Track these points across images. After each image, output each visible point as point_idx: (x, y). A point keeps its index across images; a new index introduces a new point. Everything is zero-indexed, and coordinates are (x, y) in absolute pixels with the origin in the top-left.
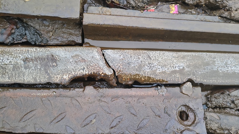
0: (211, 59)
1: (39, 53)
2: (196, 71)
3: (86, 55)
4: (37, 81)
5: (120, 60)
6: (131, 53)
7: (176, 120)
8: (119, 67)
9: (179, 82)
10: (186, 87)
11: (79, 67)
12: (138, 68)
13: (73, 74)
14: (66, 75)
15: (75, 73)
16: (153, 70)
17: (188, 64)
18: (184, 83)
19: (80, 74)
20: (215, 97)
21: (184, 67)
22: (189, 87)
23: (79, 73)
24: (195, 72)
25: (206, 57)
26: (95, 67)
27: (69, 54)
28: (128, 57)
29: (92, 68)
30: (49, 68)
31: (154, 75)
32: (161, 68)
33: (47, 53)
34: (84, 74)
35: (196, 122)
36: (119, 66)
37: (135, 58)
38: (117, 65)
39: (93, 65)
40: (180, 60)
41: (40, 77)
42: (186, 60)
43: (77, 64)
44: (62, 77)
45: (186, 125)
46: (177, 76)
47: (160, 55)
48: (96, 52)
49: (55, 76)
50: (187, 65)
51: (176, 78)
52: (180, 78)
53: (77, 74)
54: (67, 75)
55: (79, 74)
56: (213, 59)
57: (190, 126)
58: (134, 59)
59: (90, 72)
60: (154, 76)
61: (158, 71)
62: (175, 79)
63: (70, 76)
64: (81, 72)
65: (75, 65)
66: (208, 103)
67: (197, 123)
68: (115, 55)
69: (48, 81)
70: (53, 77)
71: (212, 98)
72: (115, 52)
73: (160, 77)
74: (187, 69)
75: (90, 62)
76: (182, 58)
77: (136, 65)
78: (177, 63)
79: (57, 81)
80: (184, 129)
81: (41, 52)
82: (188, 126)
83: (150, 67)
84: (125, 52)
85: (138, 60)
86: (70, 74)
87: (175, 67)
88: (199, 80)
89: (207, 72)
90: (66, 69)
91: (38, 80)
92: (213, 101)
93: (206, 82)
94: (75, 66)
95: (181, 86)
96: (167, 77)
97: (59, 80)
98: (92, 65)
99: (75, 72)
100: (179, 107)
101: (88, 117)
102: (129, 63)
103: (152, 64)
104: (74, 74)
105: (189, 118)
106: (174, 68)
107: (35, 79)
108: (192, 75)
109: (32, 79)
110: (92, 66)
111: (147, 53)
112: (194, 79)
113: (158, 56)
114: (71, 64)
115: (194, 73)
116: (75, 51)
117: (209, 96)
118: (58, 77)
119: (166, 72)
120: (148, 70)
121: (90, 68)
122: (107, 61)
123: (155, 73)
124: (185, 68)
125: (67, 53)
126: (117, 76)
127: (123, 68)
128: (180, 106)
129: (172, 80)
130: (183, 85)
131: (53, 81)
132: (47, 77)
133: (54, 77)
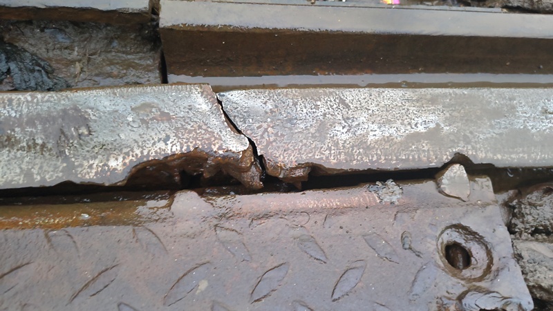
0: (505, 101)
1: (41, 106)
2: (471, 133)
3: (172, 104)
4: (33, 179)
5: (266, 113)
6: (294, 95)
7: (439, 267)
8: (264, 133)
9: (432, 163)
10: (451, 178)
11: (153, 134)
12: (318, 131)
13: (137, 155)
14: (117, 159)
15: (142, 153)
16: (356, 134)
17: (448, 115)
18: (446, 166)
19: (156, 152)
20: (530, 204)
21: (438, 125)
22: (459, 176)
23: (153, 151)
24: (469, 135)
25: (490, 98)
26: (197, 134)
27: (123, 102)
28: (288, 105)
29: (191, 135)
30: (69, 140)
31: (363, 148)
32: (380, 128)
33: (63, 105)
34: (169, 152)
35: (494, 268)
36: (266, 130)
37: (305, 107)
38: (258, 128)
39: (192, 127)
40: (424, 106)
41: (41, 168)
42: (440, 107)
43: (148, 128)
44: (105, 165)
45: (470, 279)
46: (423, 147)
47: (372, 97)
48: (200, 95)
49: (86, 163)
50: (446, 118)
51: (421, 152)
52: (431, 153)
53: (148, 153)
54: (120, 159)
55: (154, 154)
56: (509, 102)
57: (481, 279)
58: (304, 110)
59: (185, 148)
60: (361, 150)
61: (371, 138)
62: (419, 157)
63: (127, 161)
64: (160, 148)
65: (140, 129)
66: (513, 222)
67: (498, 270)
68: (251, 103)
69: (65, 179)
70: (78, 166)
71: (523, 206)
72: (252, 95)
73: (379, 152)
74: (448, 128)
75: (184, 120)
76: (429, 101)
77: (311, 125)
78: (419, 114)
79: (92, 175)
80: (465, 289)
81: (47, 101)
82: (475, 280)
83: (348, 128)
84: (279, 93)
85: (314, 110)
86: (127, 154)
87: (416, 125)
88: (484, 155)
89: (501, 134)
90: (115, 141)
91: (35, 176)
92: (527, 214)
93: (501, 158)
94: (141, 131)
95: (437, 176)
96: (397, 153)
97: (96, 173)
98: (189, 127)
99: (142, 147)
100: (442, 233)
101: (184, 275)
102: (290, 120)
103: (353, 121)
104: (140, 155)
105: (473, 259)
106: (413, 126)
107: (28, 174)
108: (462, 144)
109: (20, 175)
110: (190, 132)
111: (338, 93)
112: (470, 153)
113: (366, 100)
114: (130, 127)
115: (468, 137)
116: (140, 94)
117: (514, 203)
118: (95, 166)
119: (392, 139)
120: (344, 137)
121: (183, 135)
122: (232, 118)
123: (365, 142)
124: (442, 125)
125: (120, 101)
126: (262, 156)
127: (276, 135)
128: (443, 227)
129: (411, 158)
130: (443, 174)
131: (79, 176)
132: (61, 168)
133: (81, 165)
